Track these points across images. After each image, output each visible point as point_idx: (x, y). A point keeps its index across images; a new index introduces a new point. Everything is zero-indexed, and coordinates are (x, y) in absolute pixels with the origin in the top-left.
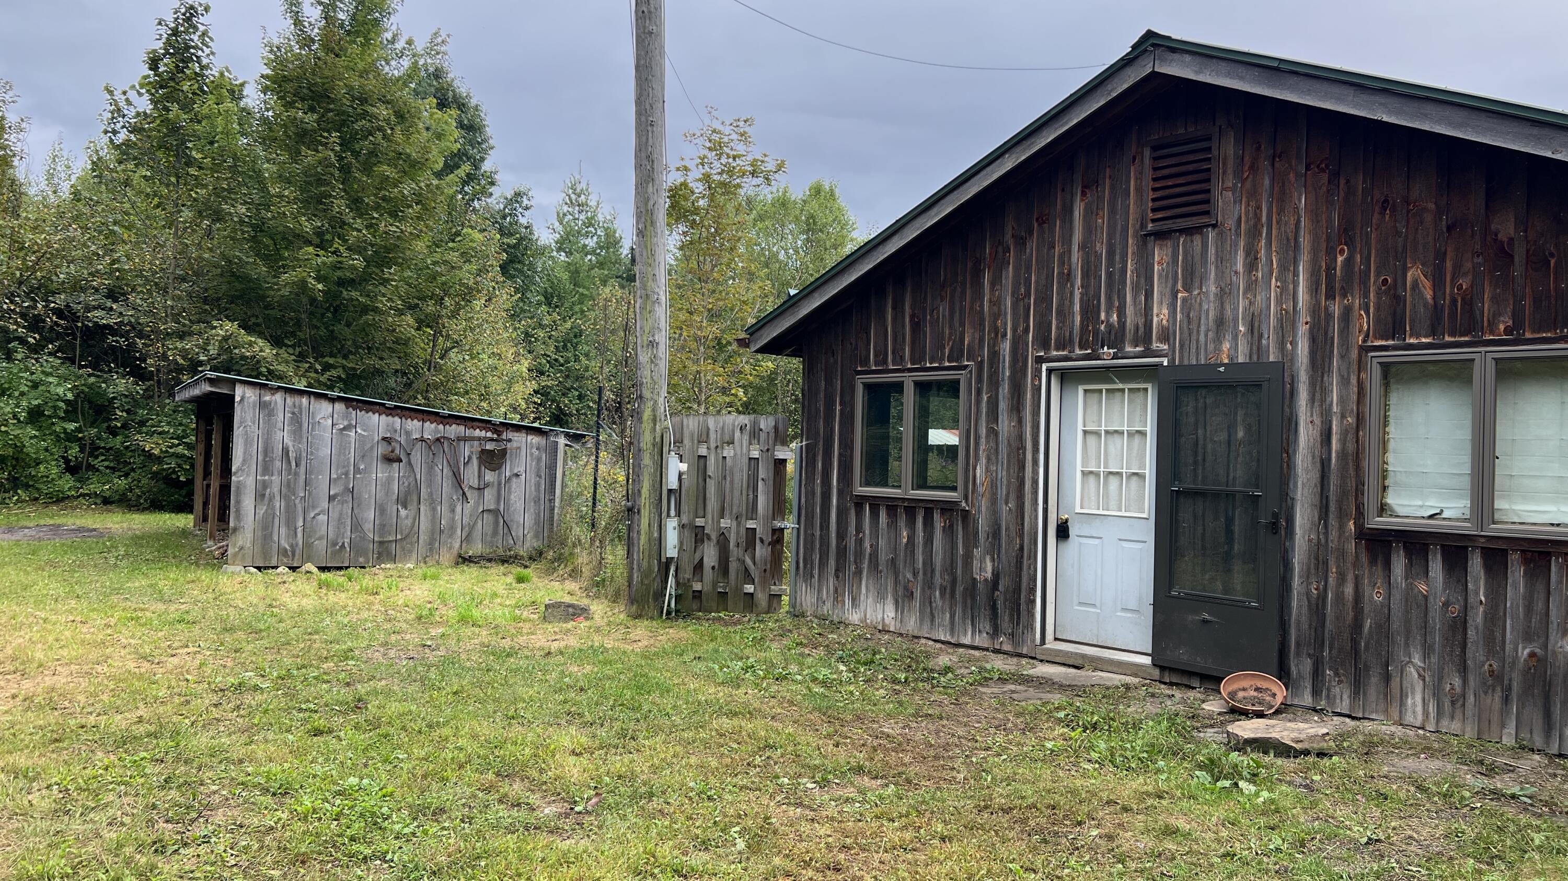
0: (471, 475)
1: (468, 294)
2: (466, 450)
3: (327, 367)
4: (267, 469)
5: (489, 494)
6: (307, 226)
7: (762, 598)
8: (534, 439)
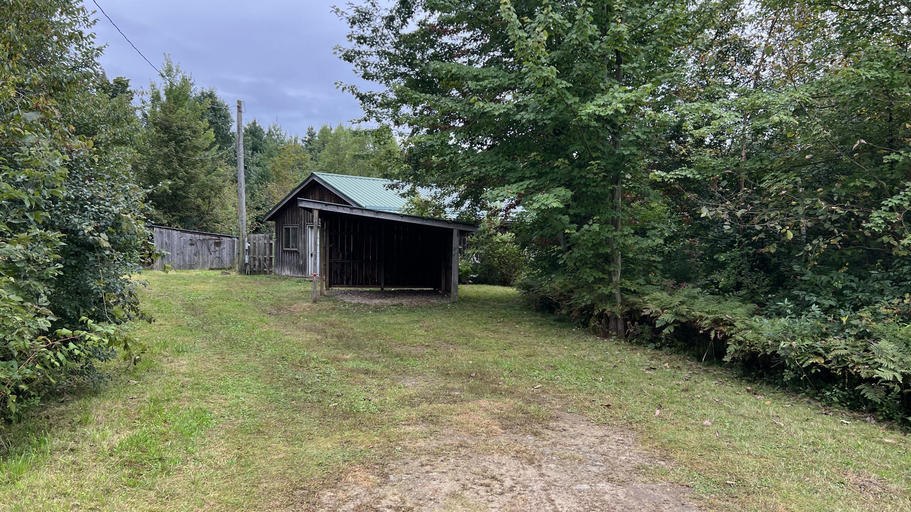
0: (212, 248)
1: (220, 188)
2: (211, 242)
3: (173, 216)
4: (162, 247)
5: (217, 253)
6: (166, 172)
7: (268, 272)
8: (228, 239)
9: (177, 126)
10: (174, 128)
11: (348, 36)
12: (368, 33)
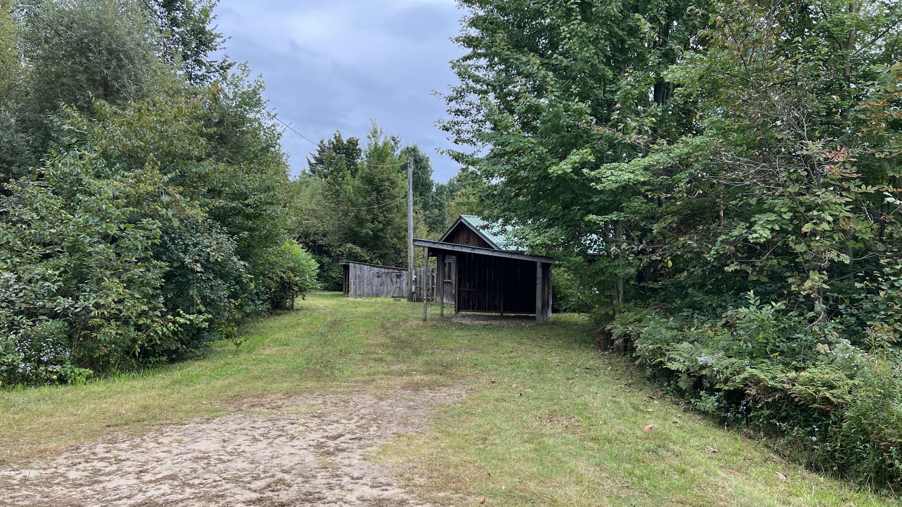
0: (394, 280)
2: (394, 275)
3: (374, 253)
4: (356, 279)
5: (398, 284)
6: (368, 217)
7: (430, 299)
9: (379, 179)
10: (376, 180)
11: (448, 111)
12: (463, 107)
